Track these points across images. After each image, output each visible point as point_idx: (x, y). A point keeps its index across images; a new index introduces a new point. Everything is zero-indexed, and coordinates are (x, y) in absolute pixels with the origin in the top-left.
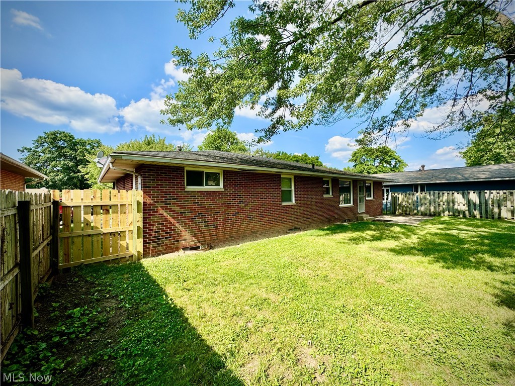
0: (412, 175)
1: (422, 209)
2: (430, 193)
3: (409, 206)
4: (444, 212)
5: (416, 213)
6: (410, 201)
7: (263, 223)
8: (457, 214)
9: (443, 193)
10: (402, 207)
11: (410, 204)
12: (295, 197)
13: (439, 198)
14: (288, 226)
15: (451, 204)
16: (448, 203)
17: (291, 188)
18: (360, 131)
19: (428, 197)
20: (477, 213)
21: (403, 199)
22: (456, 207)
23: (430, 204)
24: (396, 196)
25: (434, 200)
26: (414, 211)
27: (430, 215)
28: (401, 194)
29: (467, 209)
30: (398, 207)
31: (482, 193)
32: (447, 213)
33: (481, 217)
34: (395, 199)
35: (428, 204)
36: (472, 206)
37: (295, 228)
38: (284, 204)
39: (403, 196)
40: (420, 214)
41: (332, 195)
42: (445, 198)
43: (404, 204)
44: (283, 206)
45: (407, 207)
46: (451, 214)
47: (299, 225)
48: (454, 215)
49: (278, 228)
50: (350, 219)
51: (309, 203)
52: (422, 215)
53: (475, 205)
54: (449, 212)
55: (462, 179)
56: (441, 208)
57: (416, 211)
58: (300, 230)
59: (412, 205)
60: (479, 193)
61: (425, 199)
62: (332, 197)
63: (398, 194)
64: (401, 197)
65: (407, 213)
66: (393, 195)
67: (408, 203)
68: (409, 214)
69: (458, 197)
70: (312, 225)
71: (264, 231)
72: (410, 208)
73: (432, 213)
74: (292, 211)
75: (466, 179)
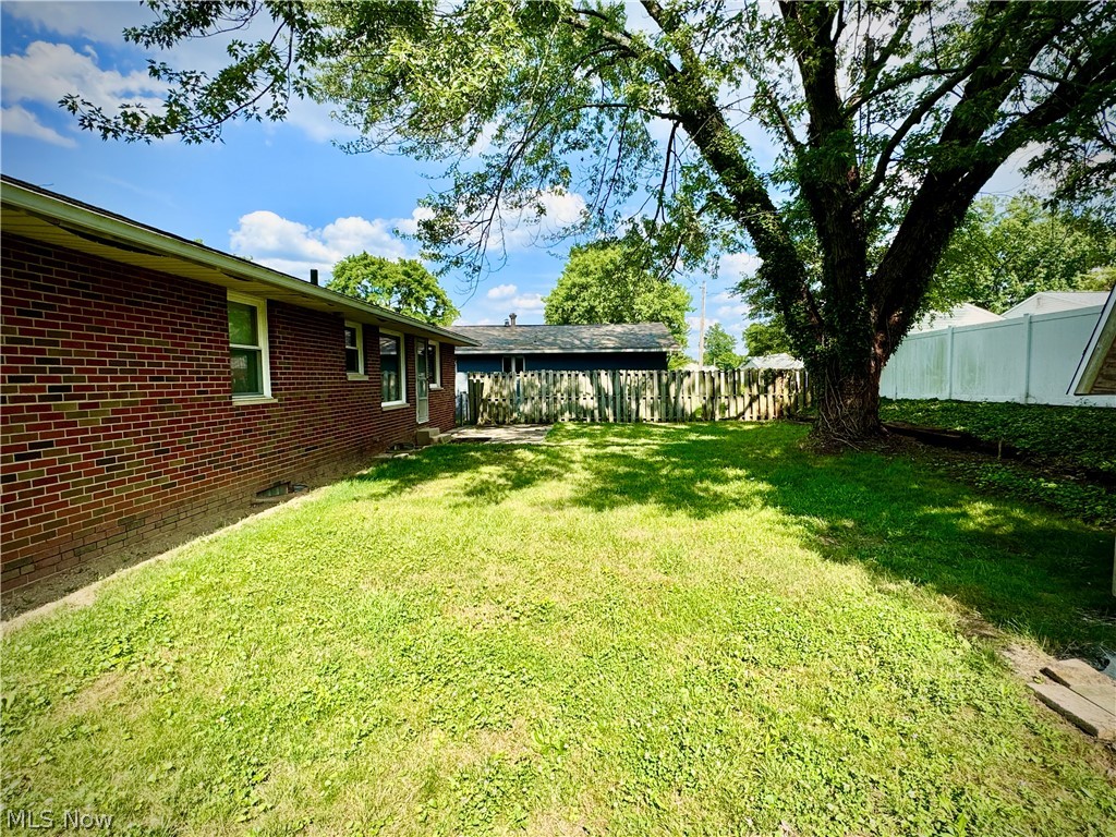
0: (496, 333)
1: (526, 408)
2: (540, 374)
3: (504, 404)
4: (562, 414)
5: (516, 419)
6: (505, 393)
7: (167, 479)
8: (582, 417)
9: (562, 375)
10: (490, 406)
11: (504, 400)
12: (273, 376)
13: (555, 384)
14: (256, 480)
15: (574, 397)
16: (570, 395)
17: (255, 343)
18: (423, 197)
19: (537, 383)
20: (609, 412)
21: (492, 388)
22: (582, 402)
23: (540, 398)
24: (478, 381)
25: (548, 388)
26: (512, 414)
27: (541, 423)
28: (487, 376)
29: (596, 405)
30: (481, 409)
31: (617, 374)
32: (567, 415)
33: (615, 420)
34: (475, 388)
35: (537, 398)
36: (603, 398)
37: (278, 485)
38: (241, 400)
39: (491, 381)
40: (523, 420)
41: (366, 373)
42: (565, 384)
43: (493, 399)
44: (238, 408)
45: (500, 405)
46: (574, 416)
47: (287, 473)
48: (577, 419)
49: (222, 491)
50: (402, 441)
51: (311, 398)
52: (526, 422)
53: (607, 396)
54: (570, 413)
55: (583, 348)
56: (559, 407)
57: (515, 415)
58: (292, 490)
59: (508, 402)
60: (614, 374)
61: (532, 386)
62: (366, 378)
63: (482, 377)
64: (487, 382)
65: (501, 419)
66: (472, 378)
67: (501, 396)
68: (504, 422)
69: (584, 382)
70: (320, 470)
71: (172, 512)
72: (504, 409)
73: (544, 418)
74: (266, 427)
75: (589, 348)
